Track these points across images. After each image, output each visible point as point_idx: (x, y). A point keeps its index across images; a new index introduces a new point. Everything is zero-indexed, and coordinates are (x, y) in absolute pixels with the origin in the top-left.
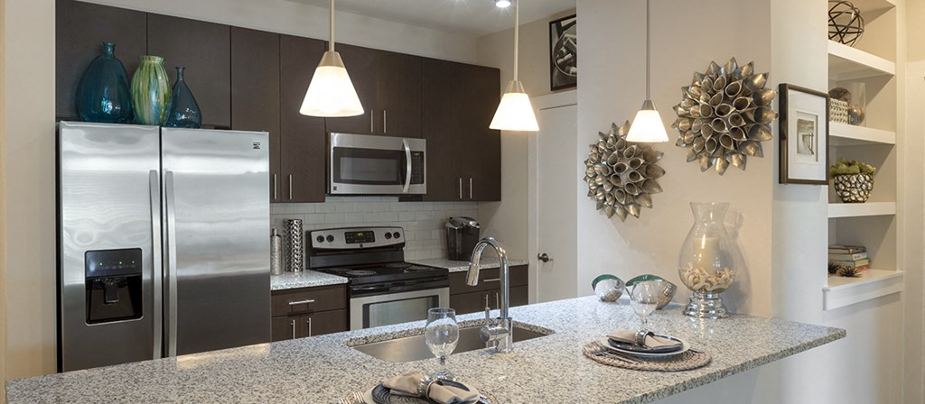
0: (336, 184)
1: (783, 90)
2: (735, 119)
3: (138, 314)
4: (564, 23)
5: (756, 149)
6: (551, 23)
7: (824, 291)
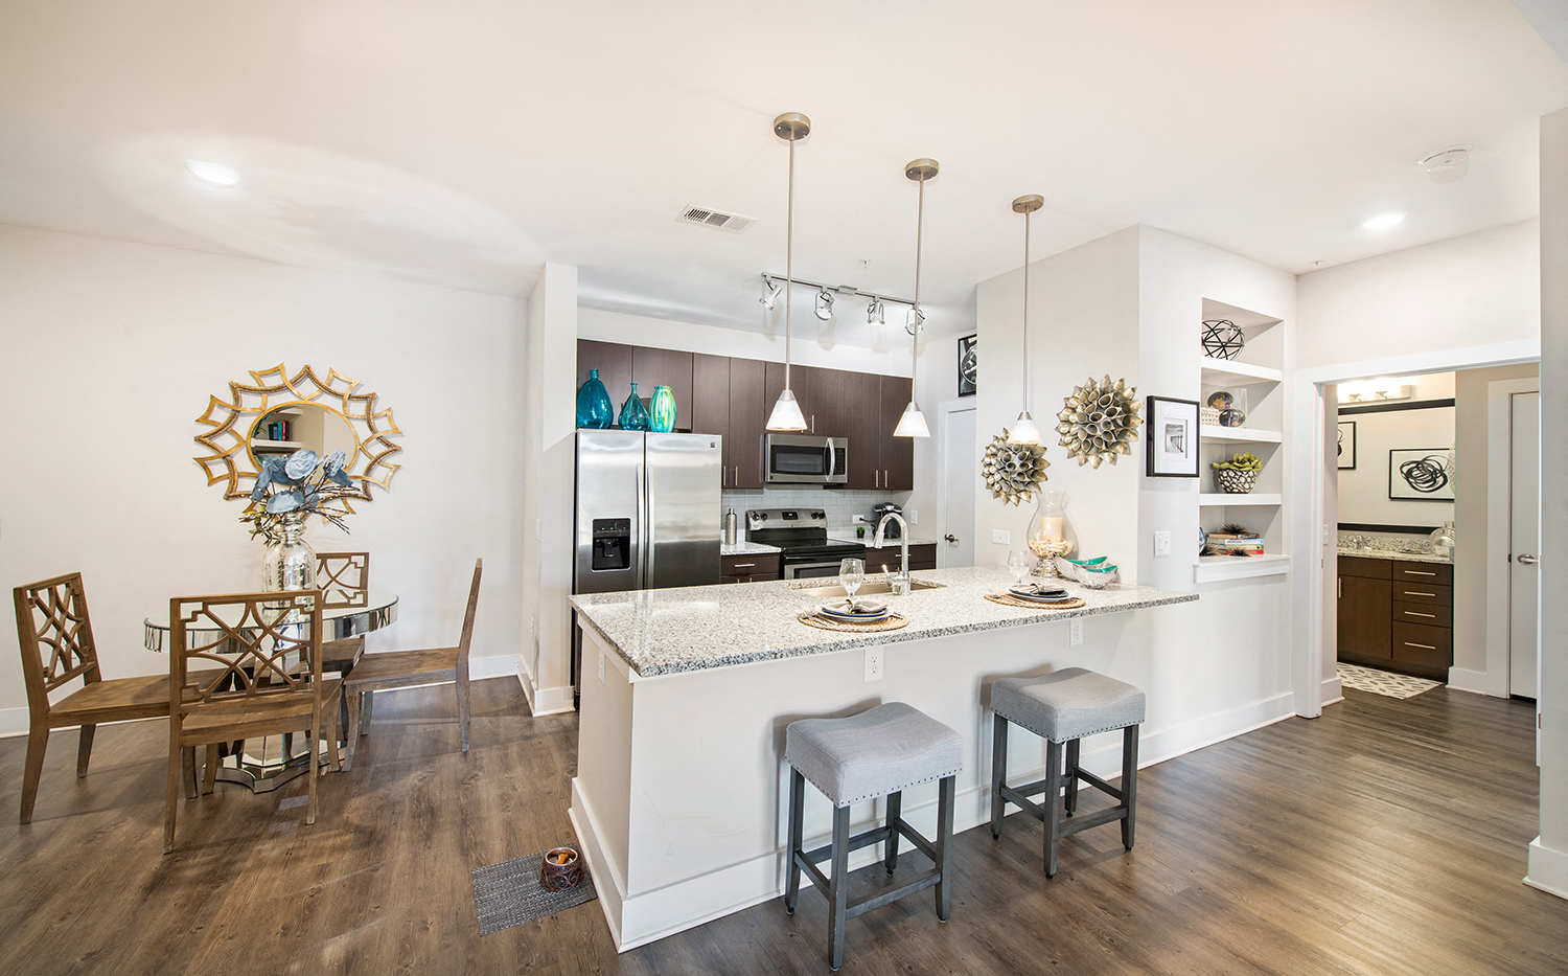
0: (772, 474)
1: (1150, 401)
2: (1107, 424)
3: (626, 565)
4: (970, 341)
5: (1126, 449)
6: (959, 340)
7: (1194, 567)
